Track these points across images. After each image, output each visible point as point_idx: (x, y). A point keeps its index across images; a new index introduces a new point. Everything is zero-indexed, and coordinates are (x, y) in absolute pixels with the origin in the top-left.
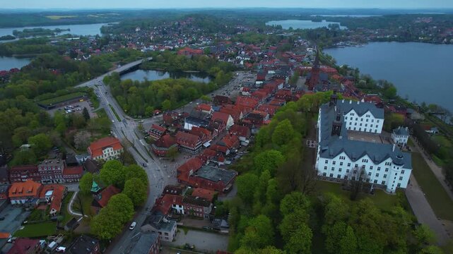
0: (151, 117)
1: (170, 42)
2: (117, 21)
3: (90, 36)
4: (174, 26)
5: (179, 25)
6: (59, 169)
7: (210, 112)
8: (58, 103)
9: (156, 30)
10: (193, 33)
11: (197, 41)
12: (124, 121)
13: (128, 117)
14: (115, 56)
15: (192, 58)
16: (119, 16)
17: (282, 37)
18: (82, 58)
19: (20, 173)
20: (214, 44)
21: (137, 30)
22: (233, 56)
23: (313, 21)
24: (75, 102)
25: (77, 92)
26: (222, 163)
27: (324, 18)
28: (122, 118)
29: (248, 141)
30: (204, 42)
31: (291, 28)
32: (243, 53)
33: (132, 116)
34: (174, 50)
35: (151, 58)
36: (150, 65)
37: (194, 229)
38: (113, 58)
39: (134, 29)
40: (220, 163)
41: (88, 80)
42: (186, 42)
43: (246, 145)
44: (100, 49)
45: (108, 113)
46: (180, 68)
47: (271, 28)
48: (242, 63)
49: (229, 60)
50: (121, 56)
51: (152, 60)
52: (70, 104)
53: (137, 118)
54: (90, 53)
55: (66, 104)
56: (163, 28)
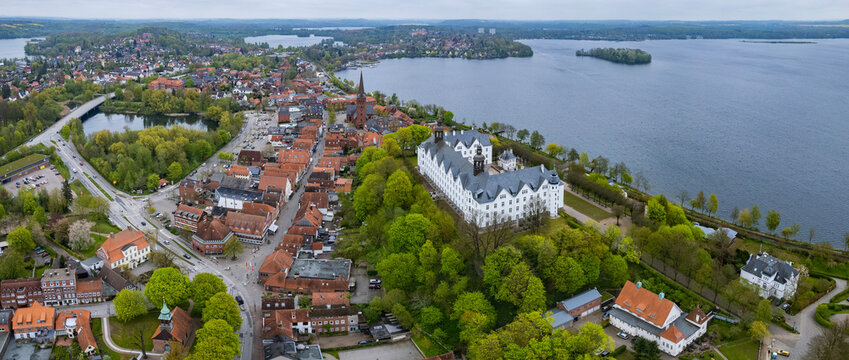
0: (155, 191)
1: (130, 69)
2: (42, 35)
3: (16, 59)
4: (128, 45)
5: (135, 43)
6: (72, 284)
7: (248, 177)
8: (13, 173)
9: (104, 50)
10: (157, 55)
11: (166, 68)
12: (118, 200)
13: (121, 193)
14: (62, 93)
15: (174, 93)
16: (43, 29)
17: (277, 59)
18: (18, 97)
19: (15, 293)
20: (190, 72)
21: (77, 50)
22: (227, 90)
23: (299, 36)
24: (35, 170)
25: (32, 153)
26: (321, 252)
27: (312, 32)
28: (113, 196)
29: (331, 214)
30: (176, 69)
31: (281, 46)
32: (239, 83)
33: (128, 191)
34: (138, 81)
35: (113, 95)
36: (116, 106)
37: (346, 349)
38: (60, 96)
39: (73, 49)
40: (316, 252)
41: (38, 133)
42: (151, 68)
43: (331, 219)
44: (38, 80)
45: (88, 188)
46: (160, 110)
47: (255, 48)
48: (245, 98)
49: (225, 95)
50: (68, 92)
51: (114, 98)
52: (29, 173)
53: (135, 193)
54: (26, 88)
55: (23, 175)
56: (114, 47)
